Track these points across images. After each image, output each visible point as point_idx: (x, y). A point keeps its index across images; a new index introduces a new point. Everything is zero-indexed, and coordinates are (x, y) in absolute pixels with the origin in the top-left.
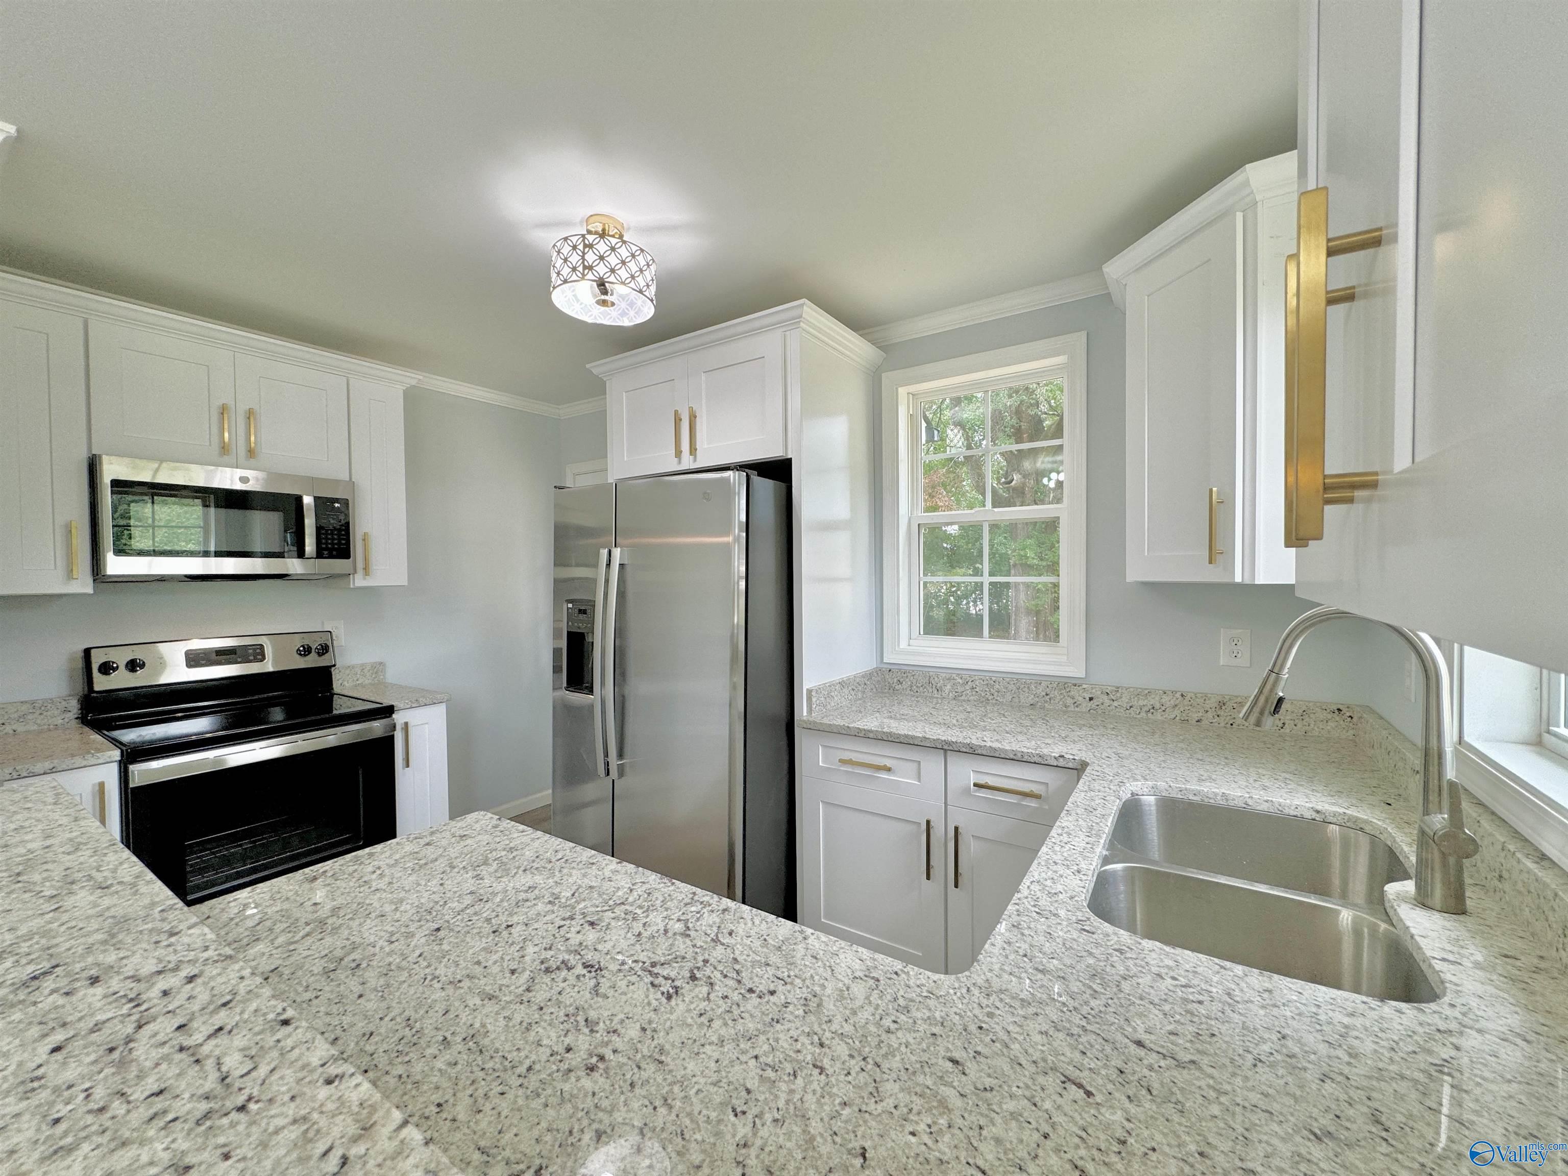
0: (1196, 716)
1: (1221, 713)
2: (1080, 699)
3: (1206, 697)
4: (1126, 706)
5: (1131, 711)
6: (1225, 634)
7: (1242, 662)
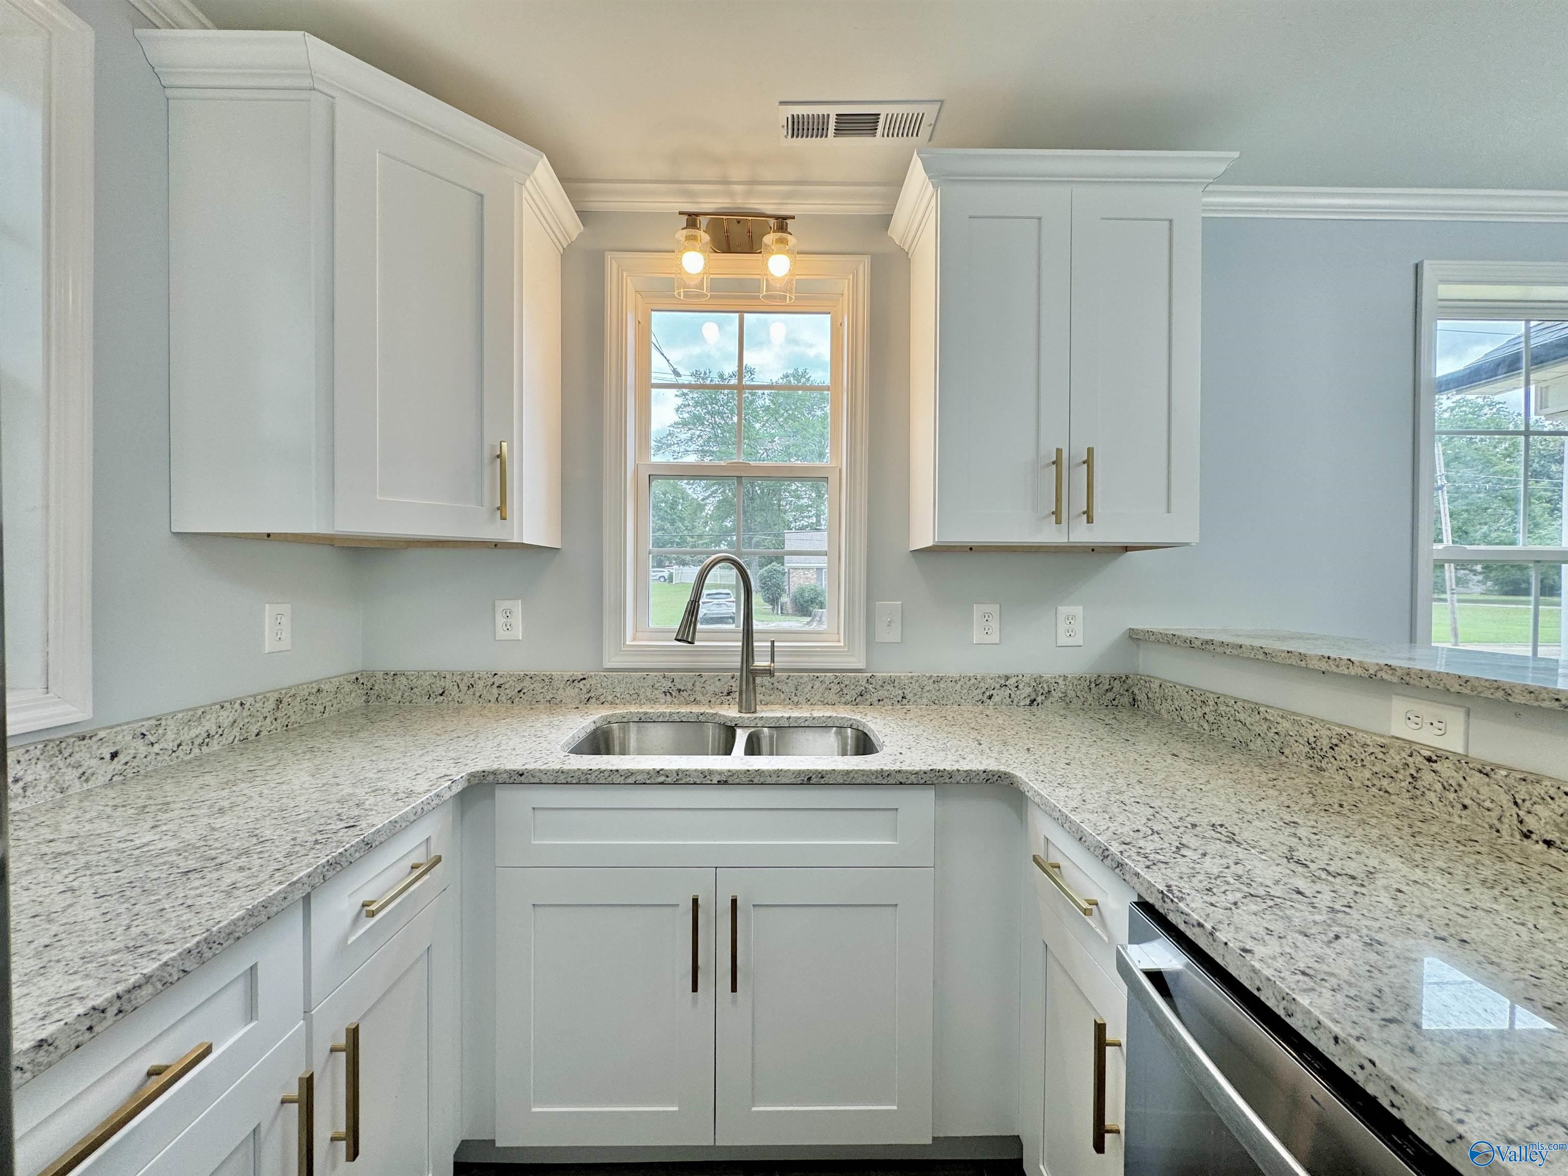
2: (93, 762)
4: (172, 745)
5: (180, 753)
6: (269, 611)
7: (286, 644)
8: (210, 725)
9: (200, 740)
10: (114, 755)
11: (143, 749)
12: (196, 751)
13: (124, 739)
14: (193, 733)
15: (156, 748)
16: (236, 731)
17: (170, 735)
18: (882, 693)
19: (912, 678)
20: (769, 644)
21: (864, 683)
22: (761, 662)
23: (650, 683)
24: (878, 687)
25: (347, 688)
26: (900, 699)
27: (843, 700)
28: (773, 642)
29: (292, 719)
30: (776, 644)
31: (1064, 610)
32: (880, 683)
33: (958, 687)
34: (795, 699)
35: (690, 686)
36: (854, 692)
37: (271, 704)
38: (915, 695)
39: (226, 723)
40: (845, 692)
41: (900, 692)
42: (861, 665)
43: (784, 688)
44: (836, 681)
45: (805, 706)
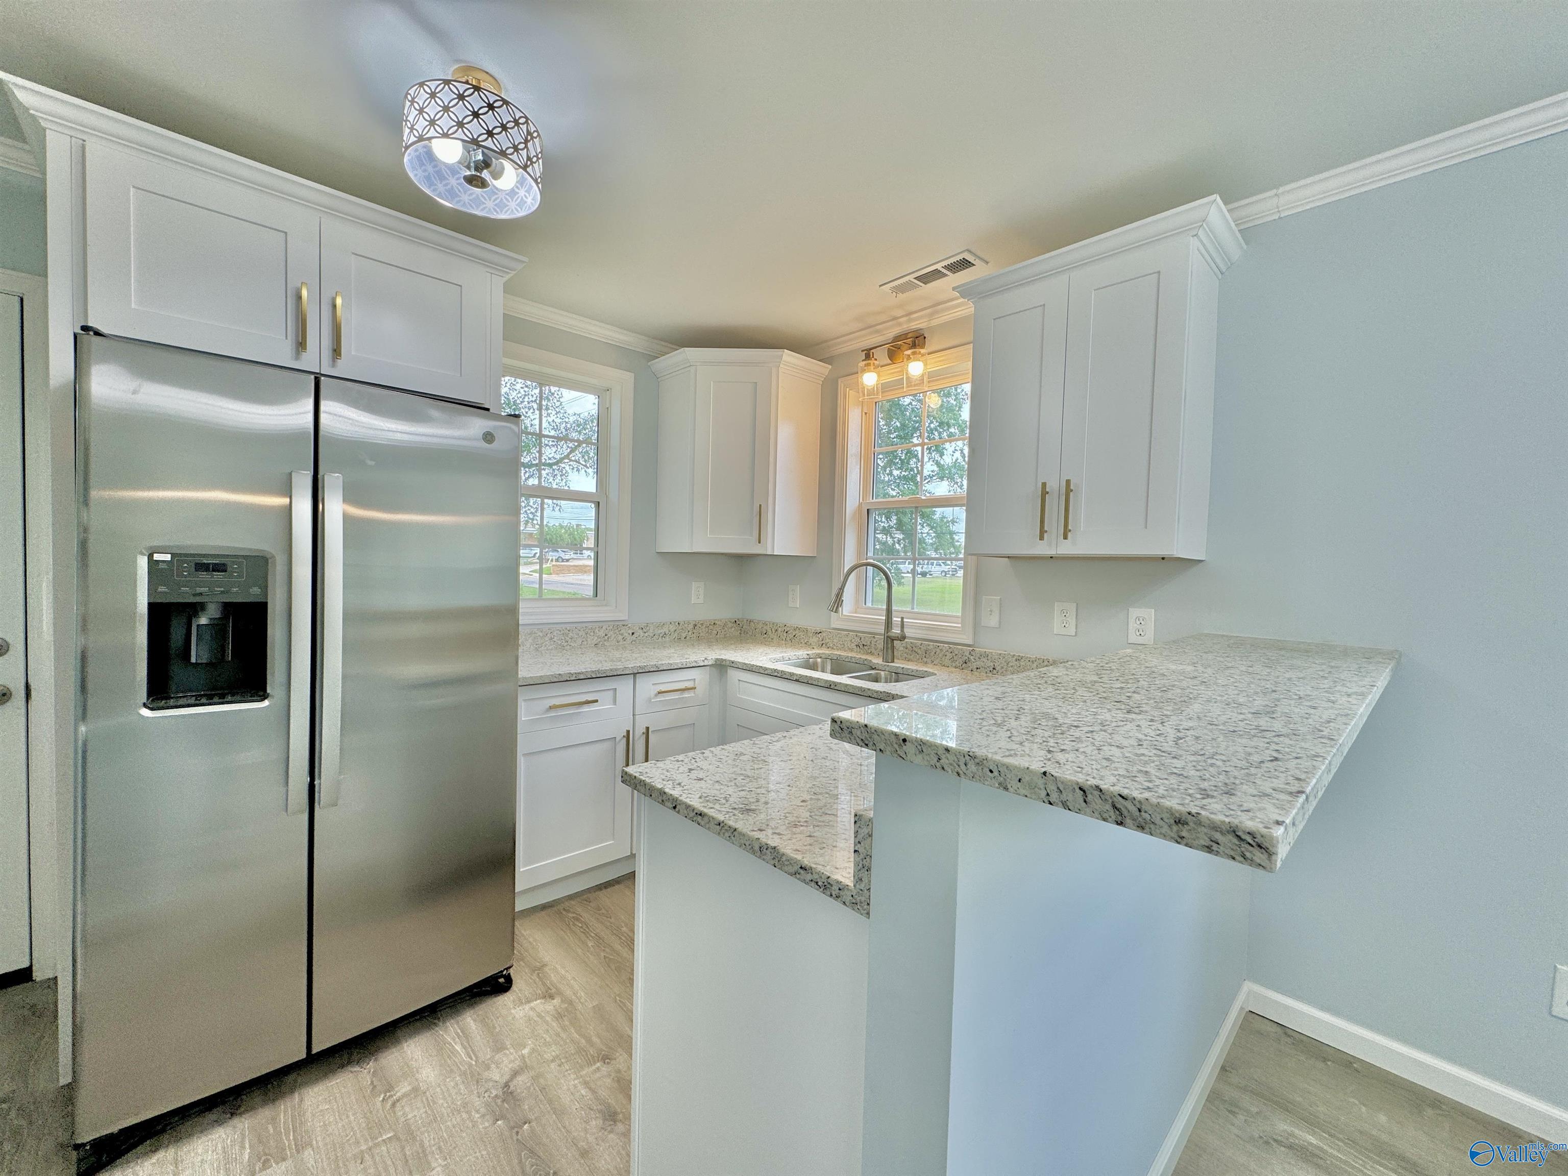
0: (684, 635)
1: (695, 631)
2: (627, 635)
3: (689, 623)
4: (652, 635)
5: (654, 638)
6: (694, 585)
7: (701, 601)
8: (665, 630)
9: (661, 635)
10: (633, 634)
11: (642, 634)
12: (660, 639)
13: (636, 629)
14: (659, 632)
15: (646, 634)
16: (676, 634)
17: (651, 631)
18: (979, 663)
19: (1000, 654)
20: (900, 620)
21: (967, 654)
22: (896, 631)
23: (850, 639)
24: (977, 658)
25: (730, 625)
26: (991, 669)
27: (954, 665)
28: (902, 618)
29: (701, 634)
30: (905, 620)
31: (1135, 612)
32: (978, 655)
33: (1035, 665)
34: (925, 660)
35: (869, 643)
36: (960, 660)
37: (691, 626)
38: (1002, 668)
39: (672, 630)
40: (955, 658)
41: (992, 664)
42: (970, 642)
43: (919, 651)
44: (950, 651)
45: (931, 666)
